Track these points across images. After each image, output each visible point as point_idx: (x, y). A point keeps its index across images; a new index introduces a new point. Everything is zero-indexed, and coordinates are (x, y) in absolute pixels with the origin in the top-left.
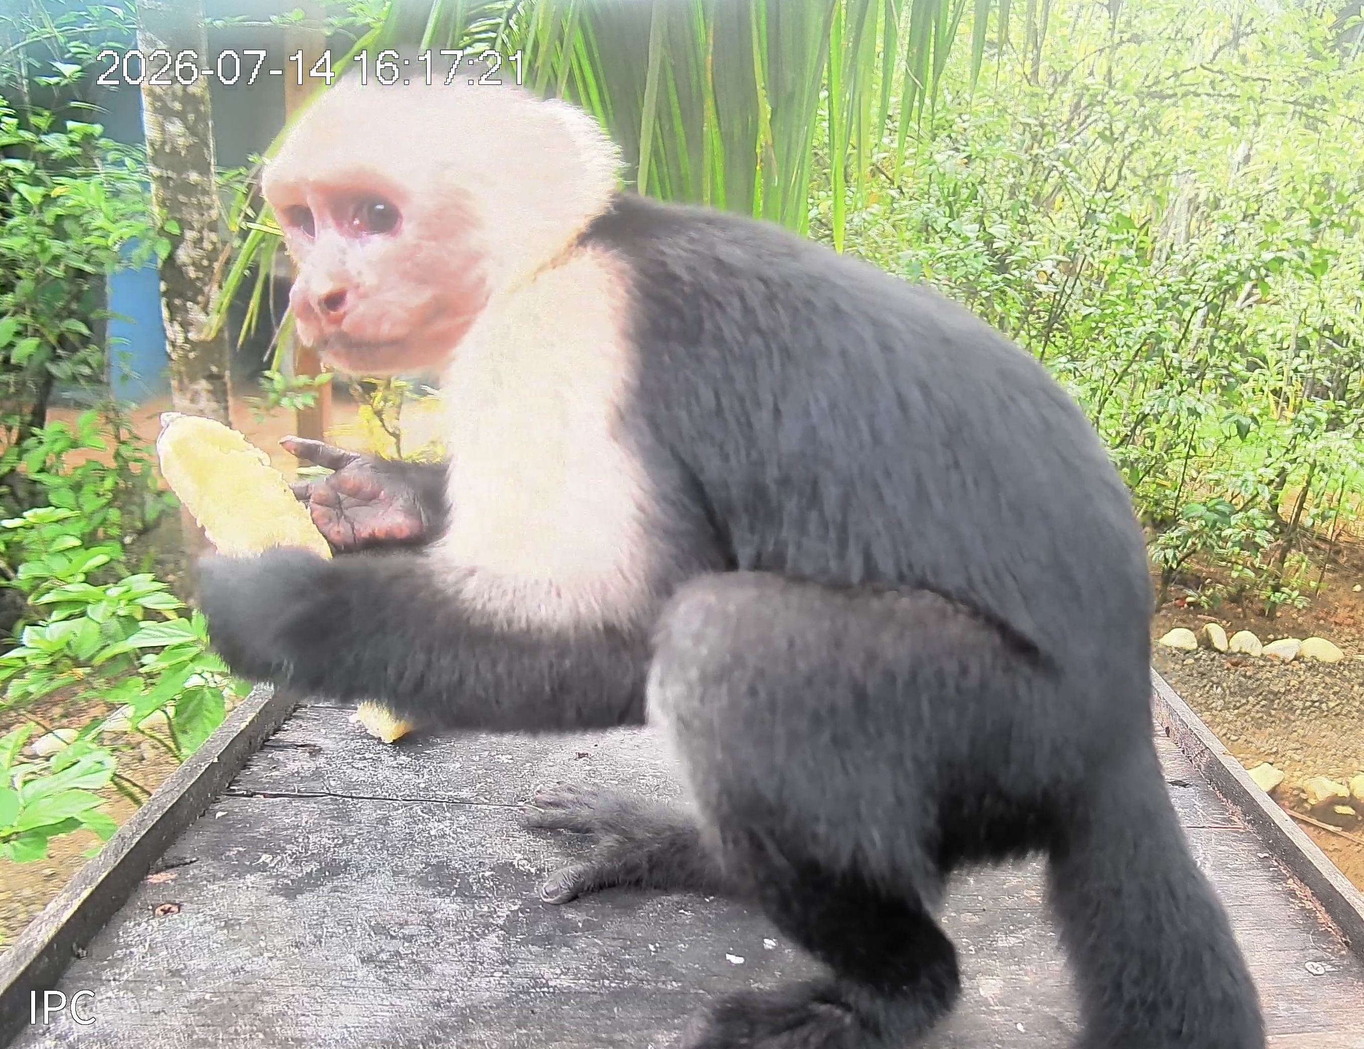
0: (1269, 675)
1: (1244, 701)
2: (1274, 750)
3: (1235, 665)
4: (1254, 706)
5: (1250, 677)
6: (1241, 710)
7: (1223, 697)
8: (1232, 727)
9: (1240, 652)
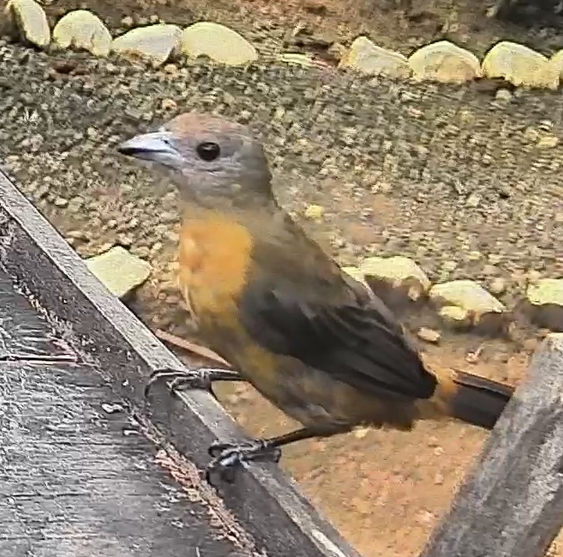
0: (124, 89)
1: (79, 136)
2: (134, 223)
3: (65, 70)
4: (97, 144)
5: (90, 94)
6: (74, 153)
7: (42, 129)
8: (57, 183)
9: (71, 47)
